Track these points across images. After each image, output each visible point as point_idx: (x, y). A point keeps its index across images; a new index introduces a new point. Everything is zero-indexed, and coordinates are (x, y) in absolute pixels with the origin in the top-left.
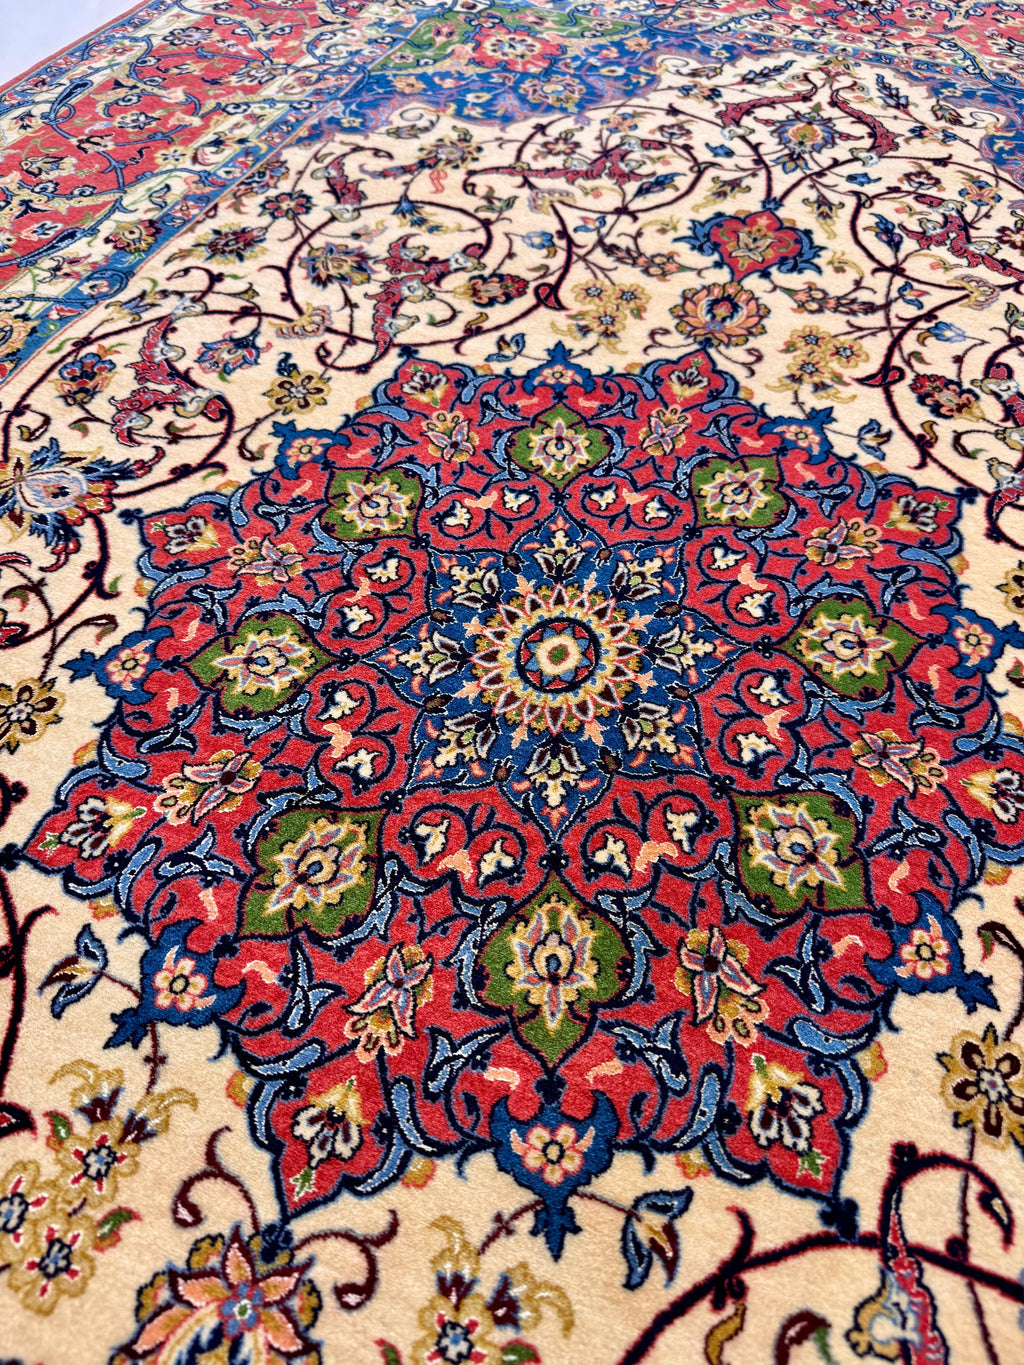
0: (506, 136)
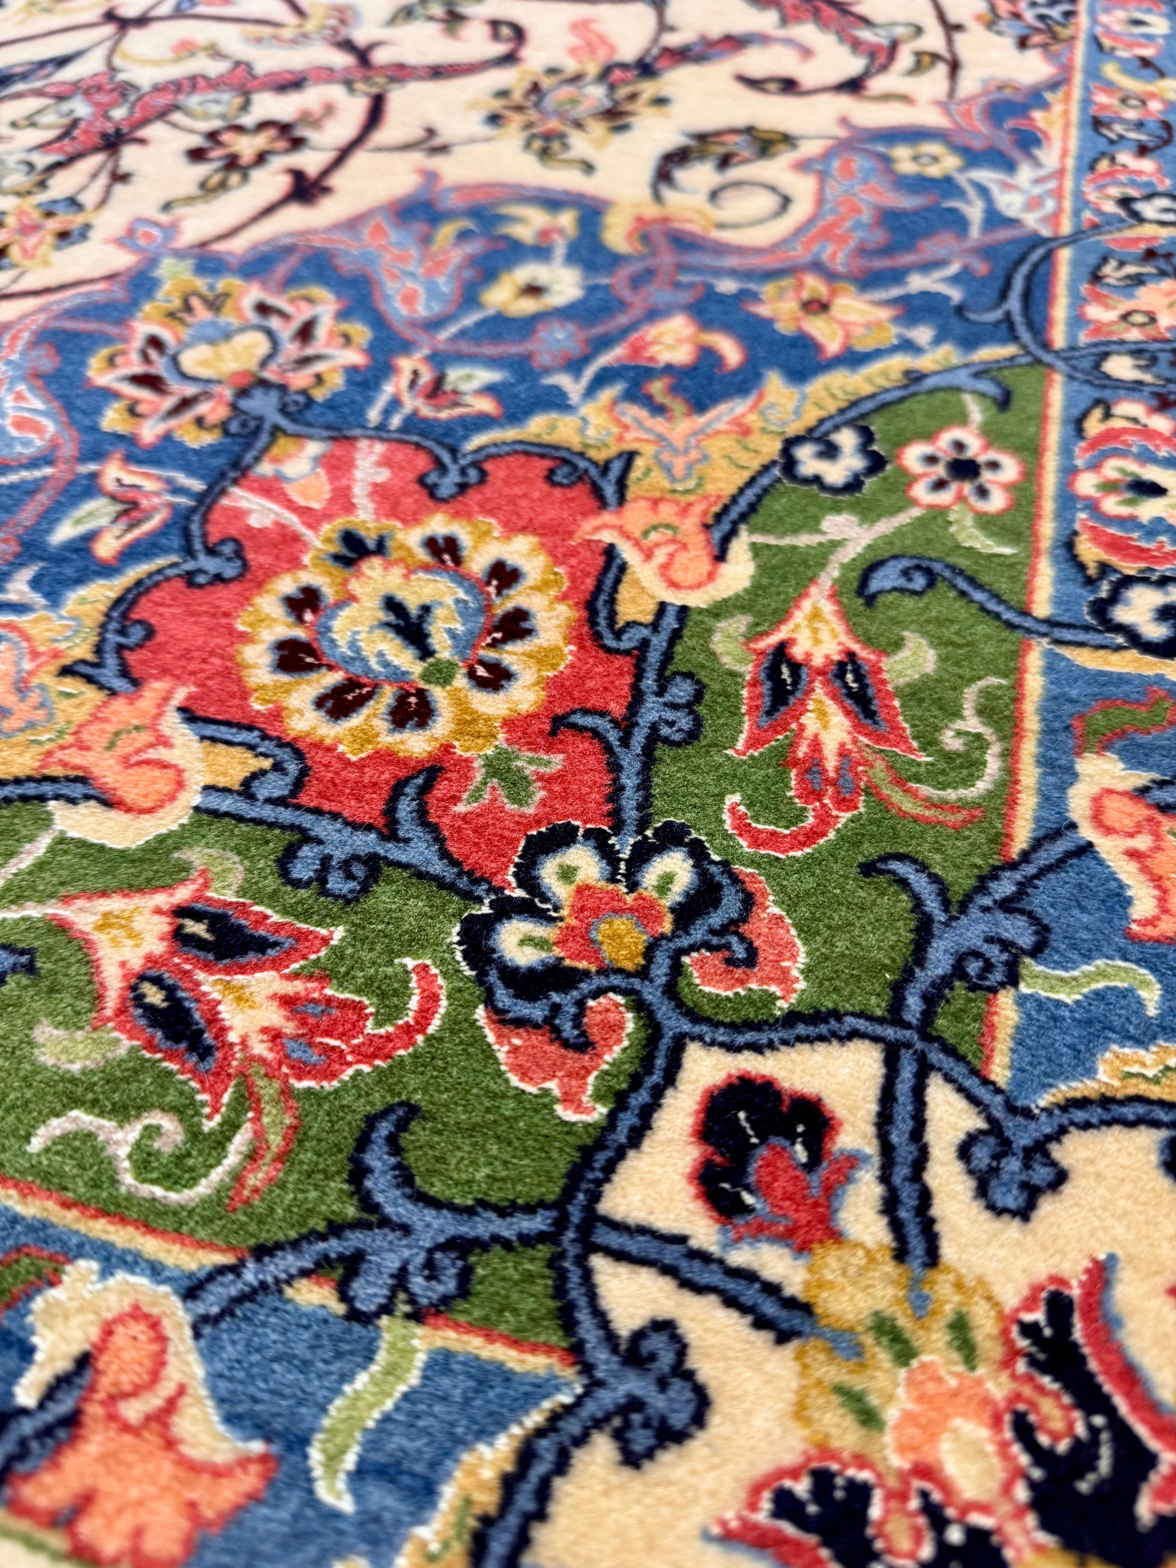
0: (417, 158)
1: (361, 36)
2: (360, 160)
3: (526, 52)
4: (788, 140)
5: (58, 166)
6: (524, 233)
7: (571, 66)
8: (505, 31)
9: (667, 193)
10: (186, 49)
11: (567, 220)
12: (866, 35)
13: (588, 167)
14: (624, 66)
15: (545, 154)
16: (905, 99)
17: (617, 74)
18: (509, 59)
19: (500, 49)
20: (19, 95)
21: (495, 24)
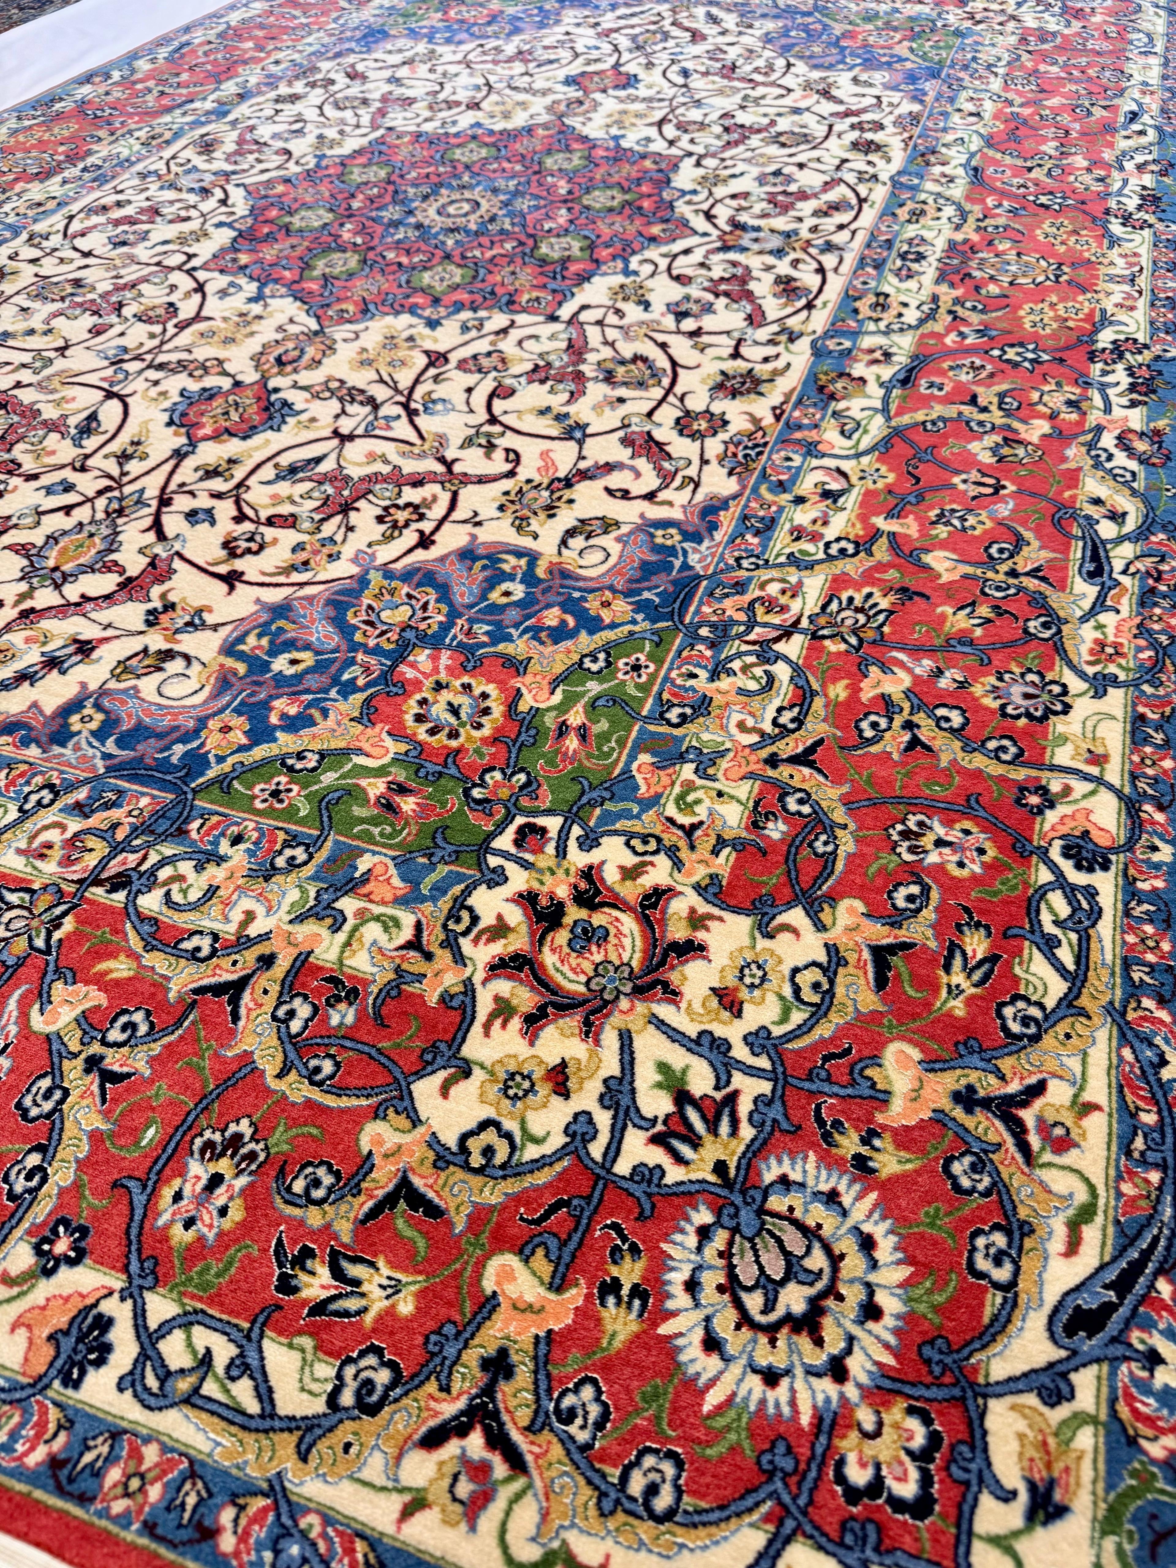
1: (449, 455)
2: (447, 526)
3: (519, 470)
4: (617, 524)
5: (323, 520)
6: (506, 567)
7: (537, 479)
8: (512, 456)
9: (564, 551)
10: (372, 457)
11: (523, 562)
12: (666, 465)
13: (536, 537)
14: (559, 480)
15: (519, 529)
16: (670, 504)
17: (556, 484)
18: (511, 474)
19: (509, 467)
20: (302, 480)
21: (507, 450)
